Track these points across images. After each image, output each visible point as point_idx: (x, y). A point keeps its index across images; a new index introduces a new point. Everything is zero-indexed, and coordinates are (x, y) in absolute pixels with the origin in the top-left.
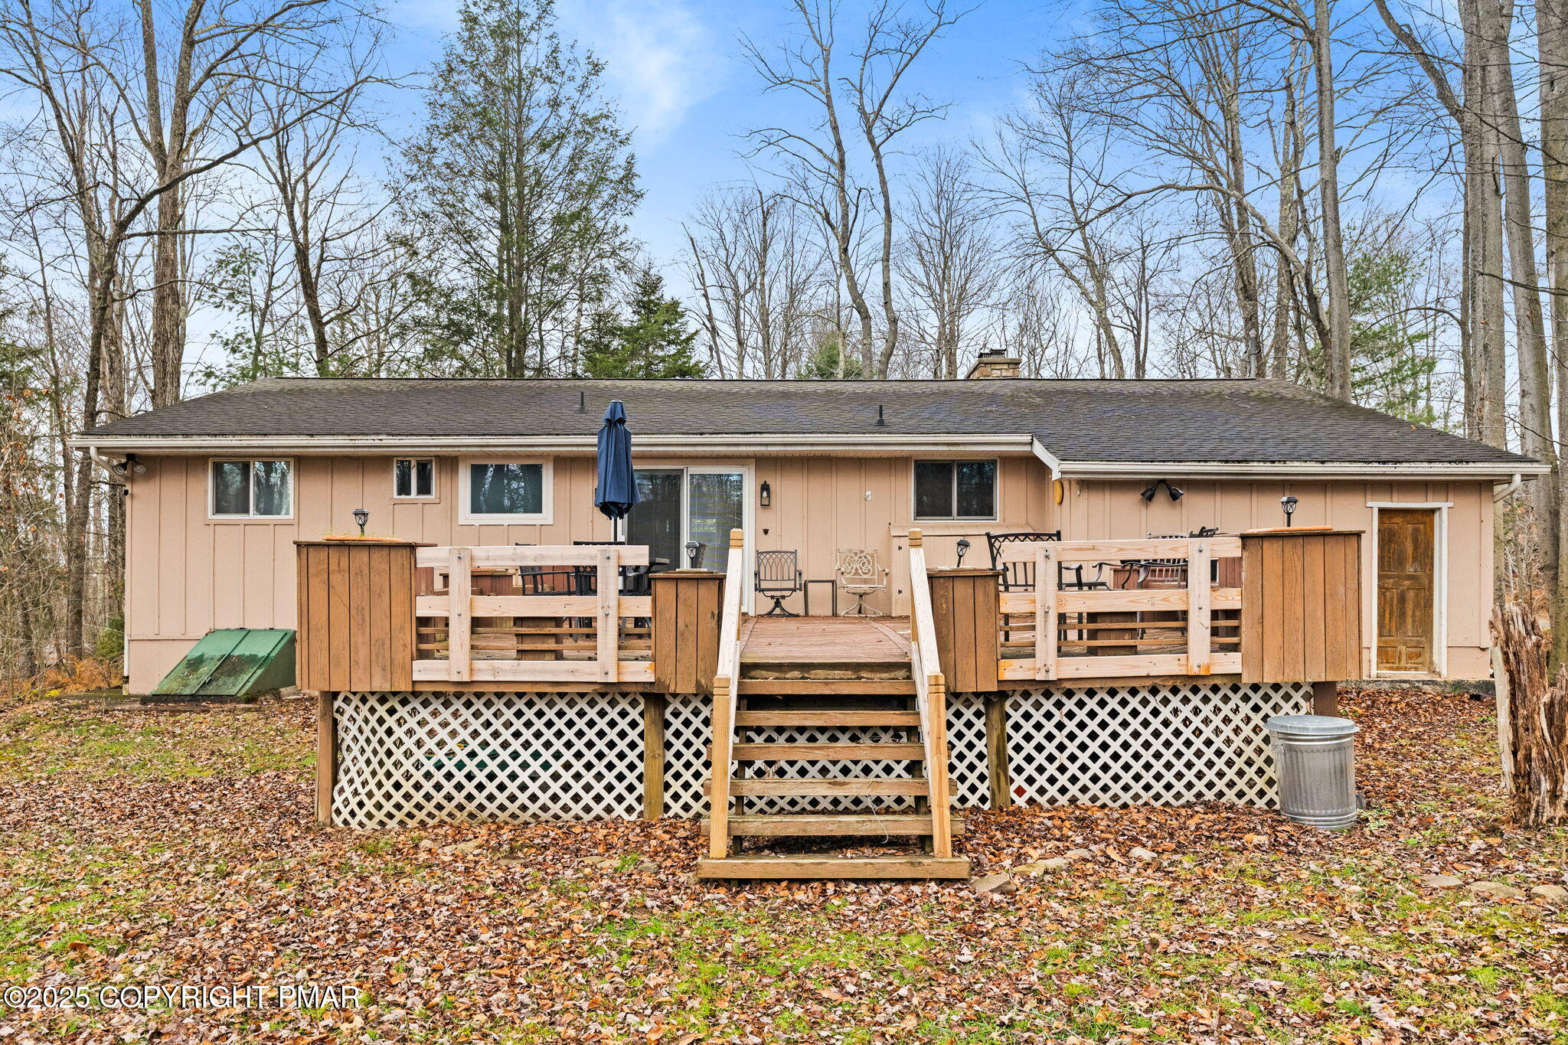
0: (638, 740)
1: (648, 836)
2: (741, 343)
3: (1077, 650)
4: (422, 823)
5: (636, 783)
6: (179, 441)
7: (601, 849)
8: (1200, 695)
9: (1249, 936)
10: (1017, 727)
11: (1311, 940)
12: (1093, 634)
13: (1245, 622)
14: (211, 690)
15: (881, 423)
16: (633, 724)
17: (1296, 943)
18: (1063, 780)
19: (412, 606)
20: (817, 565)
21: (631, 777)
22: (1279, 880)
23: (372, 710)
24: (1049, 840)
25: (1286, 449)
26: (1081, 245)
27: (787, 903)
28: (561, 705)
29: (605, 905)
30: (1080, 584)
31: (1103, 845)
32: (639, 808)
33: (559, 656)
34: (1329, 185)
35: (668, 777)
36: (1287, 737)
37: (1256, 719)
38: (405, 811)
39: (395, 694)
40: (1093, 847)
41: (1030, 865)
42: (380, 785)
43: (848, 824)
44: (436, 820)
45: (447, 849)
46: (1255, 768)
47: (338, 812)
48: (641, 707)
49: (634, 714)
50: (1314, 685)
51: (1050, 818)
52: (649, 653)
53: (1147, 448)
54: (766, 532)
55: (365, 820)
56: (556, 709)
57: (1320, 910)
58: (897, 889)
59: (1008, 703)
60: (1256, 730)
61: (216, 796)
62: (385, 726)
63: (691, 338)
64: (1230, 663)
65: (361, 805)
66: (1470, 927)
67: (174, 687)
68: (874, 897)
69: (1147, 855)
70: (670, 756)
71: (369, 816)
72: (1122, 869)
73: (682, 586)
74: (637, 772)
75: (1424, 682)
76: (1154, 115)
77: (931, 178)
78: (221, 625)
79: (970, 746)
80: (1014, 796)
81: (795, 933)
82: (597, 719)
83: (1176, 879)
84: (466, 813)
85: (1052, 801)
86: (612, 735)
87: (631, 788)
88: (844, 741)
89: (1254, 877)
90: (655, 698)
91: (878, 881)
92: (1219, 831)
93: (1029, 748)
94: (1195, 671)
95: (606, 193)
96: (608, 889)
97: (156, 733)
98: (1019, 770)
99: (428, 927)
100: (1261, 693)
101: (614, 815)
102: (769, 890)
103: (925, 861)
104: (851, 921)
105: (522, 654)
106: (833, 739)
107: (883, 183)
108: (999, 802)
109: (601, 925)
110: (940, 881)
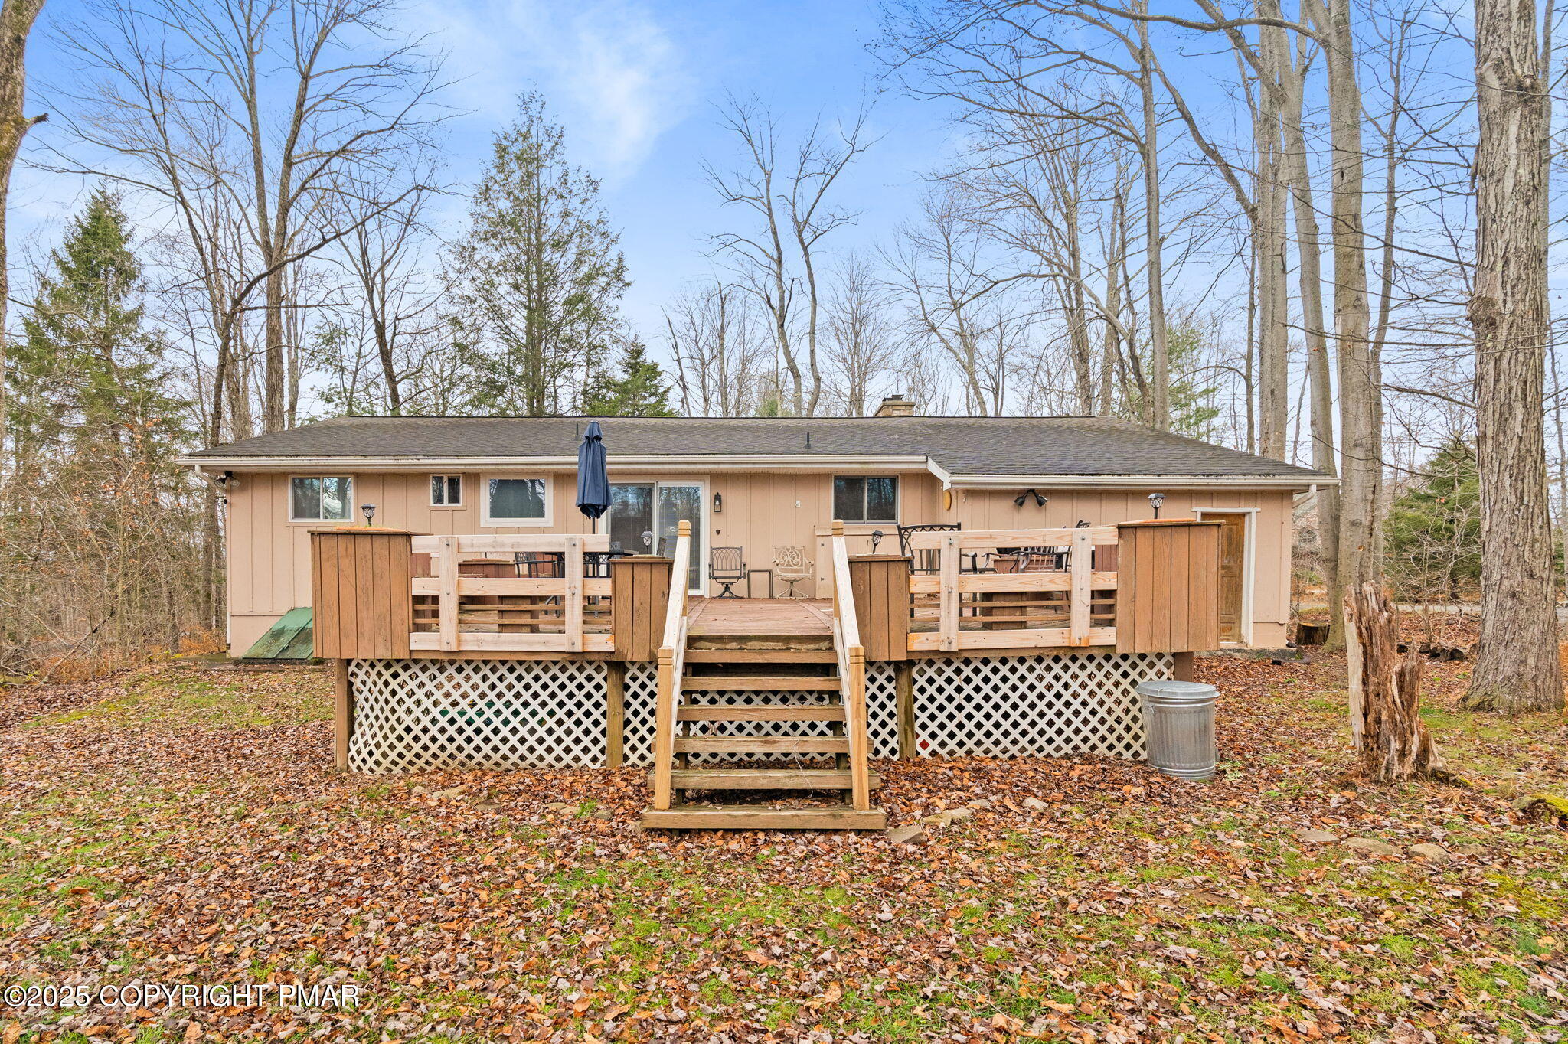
0: (602, 701)
1: (608, 783)
2: (706, 400)
3: (972, 624)
4: (422, 770)
5: (600, 737)
6: (264, 461)
7: (566, 796)
8: (1078, 663)
9: (1153, 895)
10: (922, 690)
11: (1215, 902)
12: (987, 612)
13: (1120, 601)
14: (288, 655)
15: (808, 447)
16: (598, 687)
17: (1200, 904)
18: (961, 735)
19: (409, 587)
20: (758, 558)
21: (596, 732)
22: (1166, 833)
23: (379, 674)
24: (952, 790)
25: (1129, 465)
26: (957, 324)
27: (721, 852)
28: (537, 670)
29: (559, 853)
30: (975, 569)
31: (1000, 796)
32: (602, 758)
33: (534, 629)
34: (1154, 266)
35: (627, 732)
36: (1156, 700)
37: (1125, 684)
38: (407, 759)
39: (398, 661)
40: (992, 798)
41: (938, 816)
42: (386, 737)
43: (778, 779)
44: (433, 767)
45: (436, 795)
46: (1123, 725)
47: (353, 759)
48: (604, 674)
49: (598, 678)
50: (1174, 655)
51: (951, 769)
52: (609, 627)
53: (1018, 465)
54: (718, 532)
55: (374, 767)
56: (533, 674)
57: (1214, 867)
58: (820, 838)
59: (915, 669)
60: (1125, 692)
61: (268, 741)
62: (390, 688)
63: (667, 391)
64: (1107, 636)
65: (371, 753)
66: (1362, 888)
67: (260, 653)
68: (799, 849)
69: (1039, 805)
70: (629, 714)
71: (377, 763)
72: (1019, 819)
73: (637, 569)
74: (601, 728)
75: (1235, 651)
76: (1013, 221)
77: (846, 277)
78: (299, 605)
79: (882, 706)
80: (919, 749)
81: (727, 886)
82: (567, 682)
83: (1070, 831)
84: (457, 761)
85: (952, 753)
86: (580, 696)
87: (595, 741)
88: (776, 703)
89: (1142, 829)
90: (617, 666)
91: (803, 831)
92: (1099, 782)
93: (932, 708)
94: (1077, 643)
95: (602, 280)
96: (564, 837)
97: (238, 689)
98: (924, 727)
99: (396, 875)
100: (1129, 661)
101: (581, 764)
102: (706, 840)
103: (846, 814)
104: (779, 872)
105: (503, 627)
106: (767, 701)
107: (810, 274)
108: (907, 754)
109: (551, 875)
110: (859, 832)
